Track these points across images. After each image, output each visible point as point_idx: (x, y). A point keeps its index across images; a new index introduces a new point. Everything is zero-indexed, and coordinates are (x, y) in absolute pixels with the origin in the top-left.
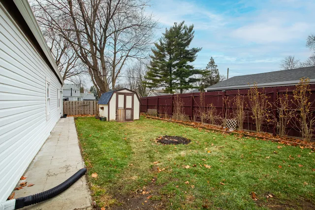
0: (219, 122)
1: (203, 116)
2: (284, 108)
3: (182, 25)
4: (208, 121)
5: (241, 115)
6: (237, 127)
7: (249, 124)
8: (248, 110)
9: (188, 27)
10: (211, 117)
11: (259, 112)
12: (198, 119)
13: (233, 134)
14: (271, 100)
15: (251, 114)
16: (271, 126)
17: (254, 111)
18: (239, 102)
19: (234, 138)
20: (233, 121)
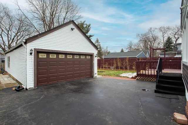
0: (109, 68)
1: (104, 66)
2: (124, 63)
3: (84, 22)
4: (105, 68)
5: (115, 65)
6: (114, 69)
7: (117, 68)
8: (117, 64)
9: (88, 24)
10: (107, 66)
11: (119, 65)
12: (102, 68)
13: (113, 70)
14: (122, 61)
15: (118, 65)
16: (122, 68)
17: (118, 64)
18: (114, 62)
19: (114, 71)
20: (113, 67)
